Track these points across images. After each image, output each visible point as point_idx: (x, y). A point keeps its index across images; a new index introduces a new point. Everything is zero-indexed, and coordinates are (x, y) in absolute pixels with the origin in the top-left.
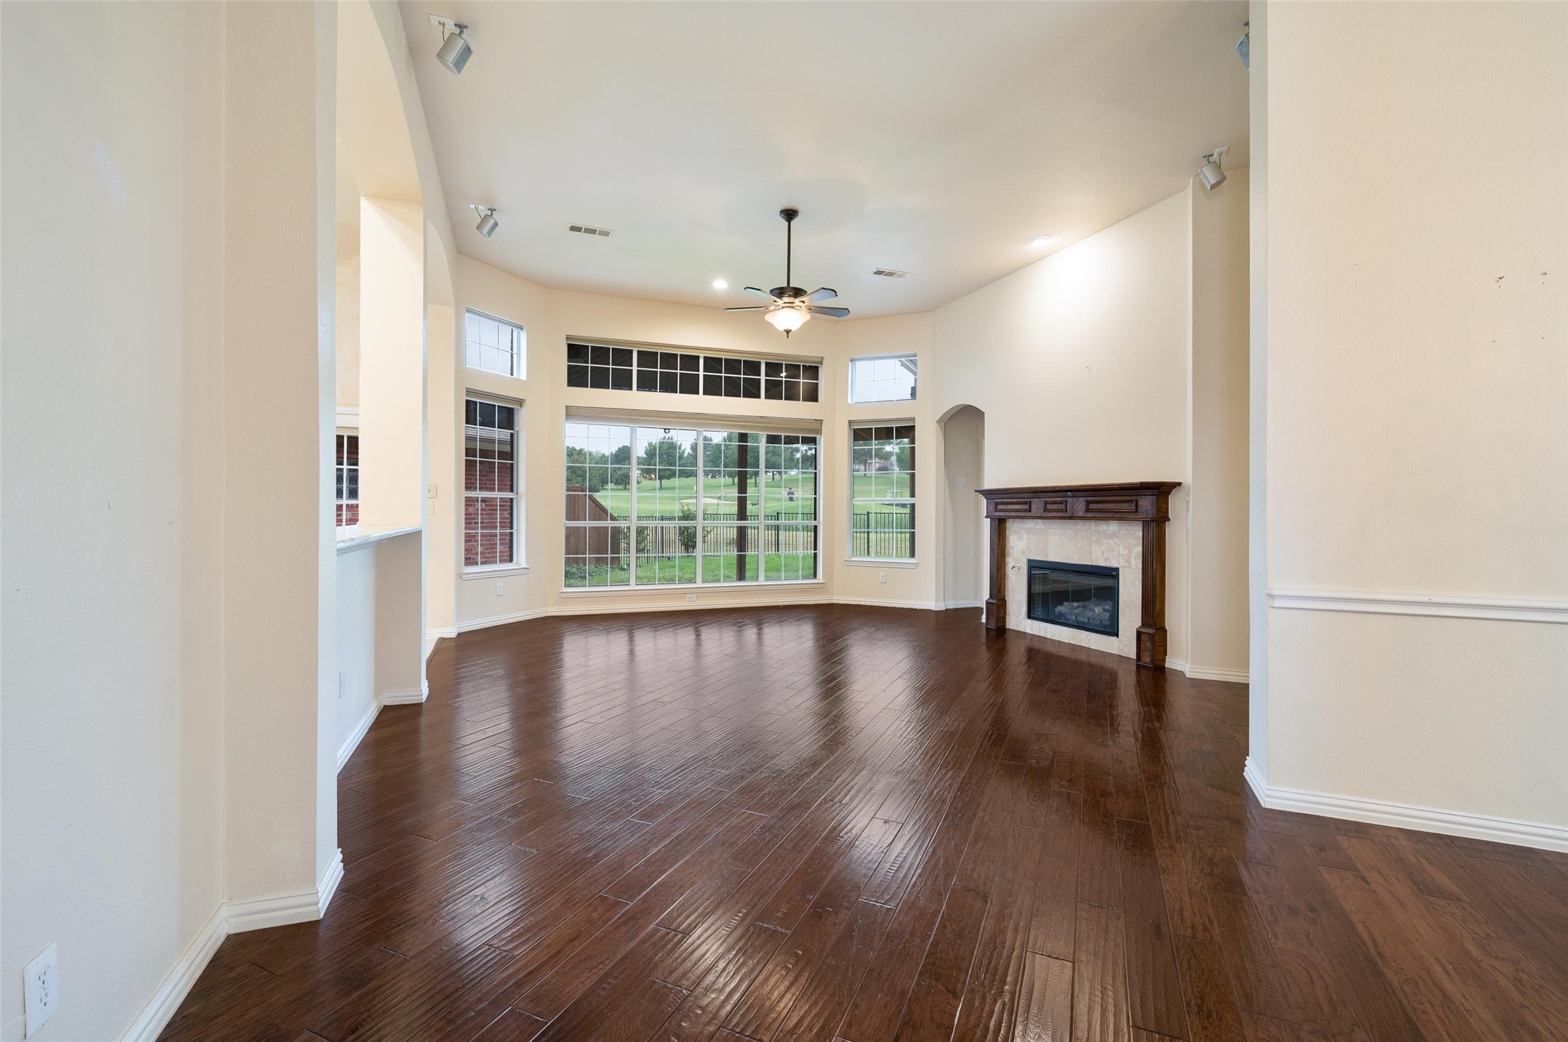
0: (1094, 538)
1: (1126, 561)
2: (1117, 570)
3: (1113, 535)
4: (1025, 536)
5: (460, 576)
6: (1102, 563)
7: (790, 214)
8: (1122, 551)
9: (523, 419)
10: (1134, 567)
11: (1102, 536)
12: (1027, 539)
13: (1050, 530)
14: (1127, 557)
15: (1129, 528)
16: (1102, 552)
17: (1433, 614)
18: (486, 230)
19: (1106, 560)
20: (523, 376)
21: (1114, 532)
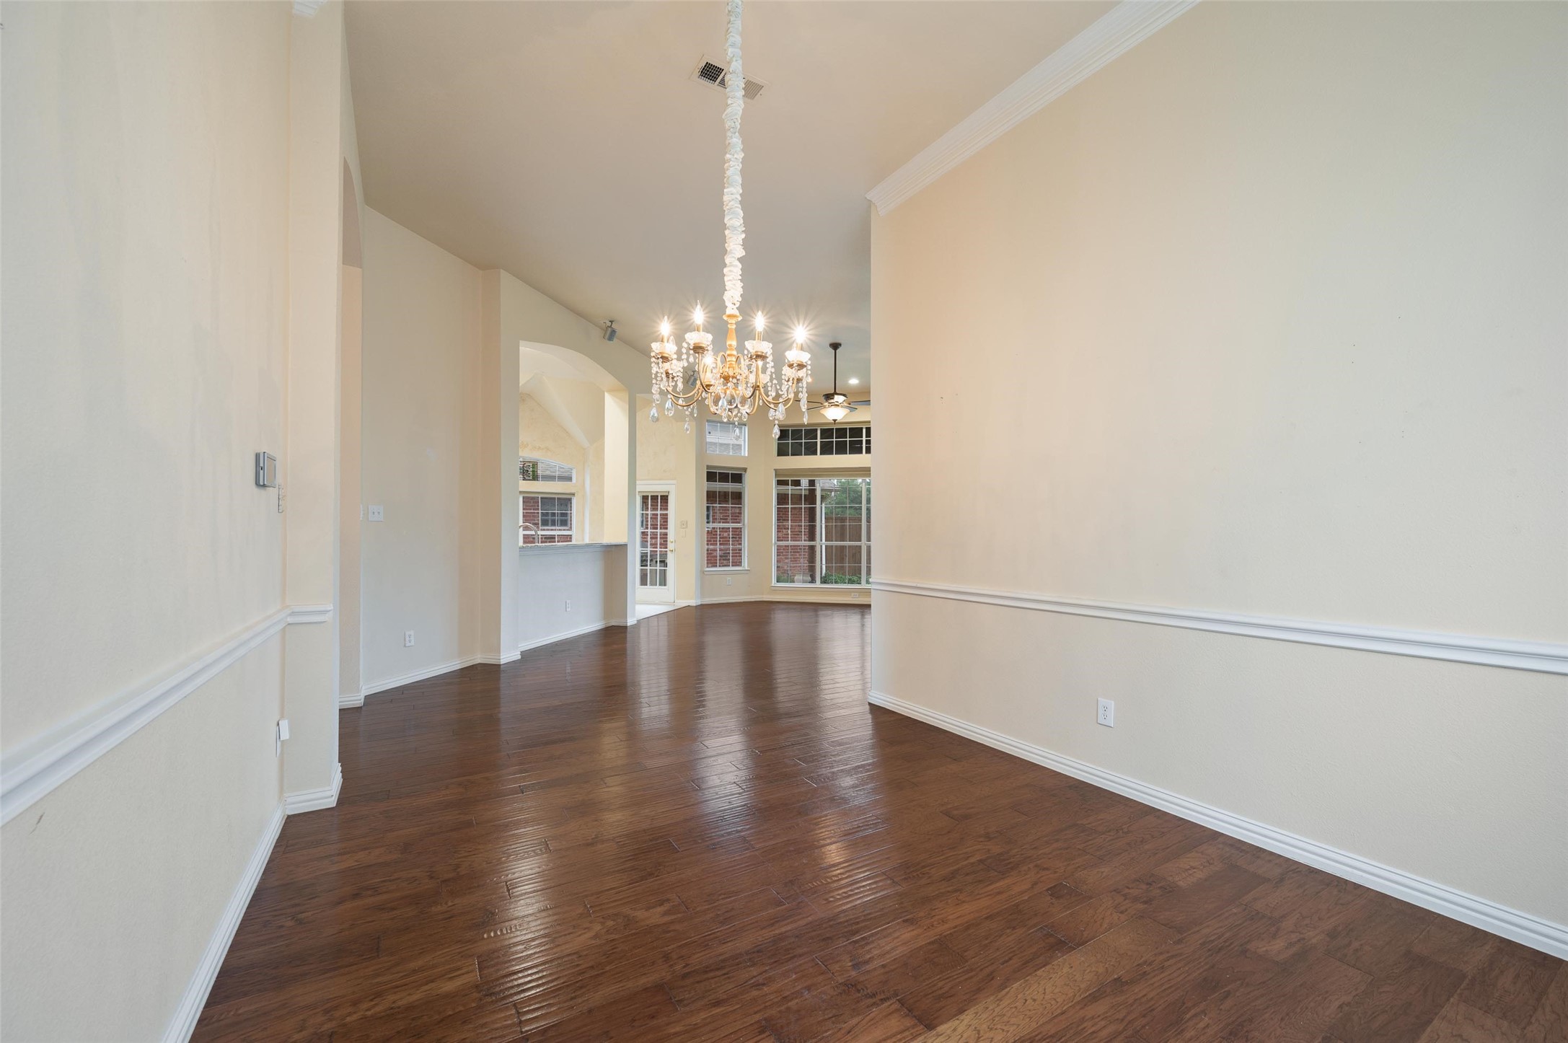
5: (703, 572)
7: (835, 346)
9: (747, 478)
17: (1238, 632)
18: (690, 383)
20: (747, 455)
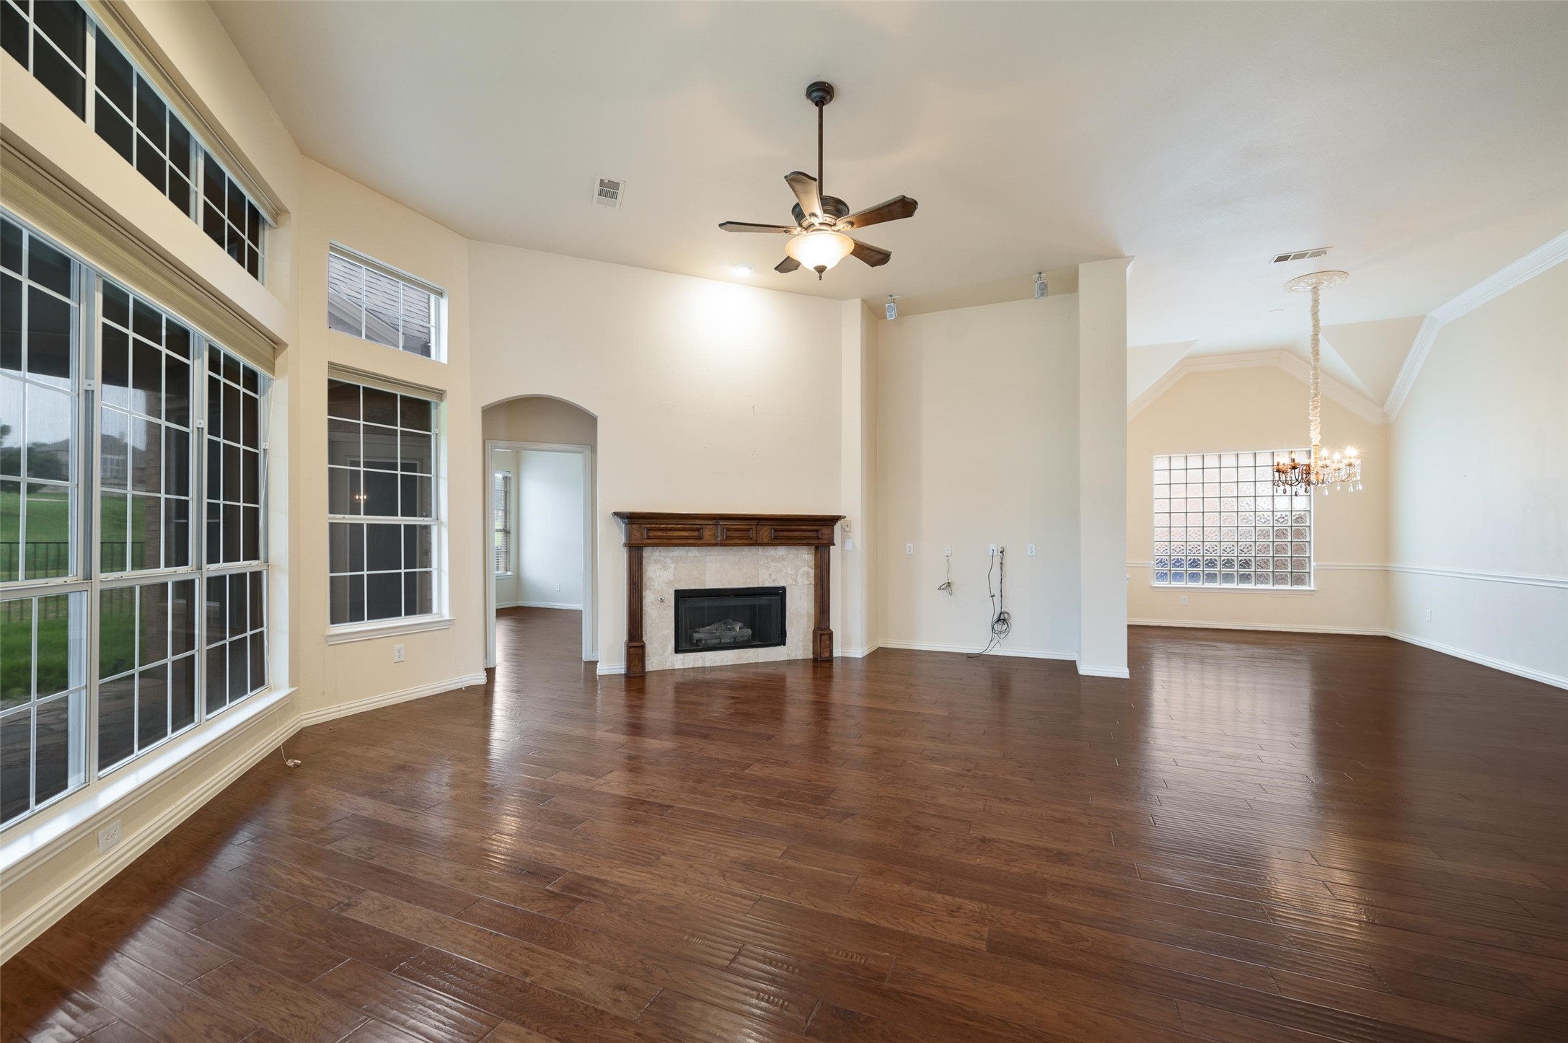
0: (761, 563)
1: (793, 580)
2: (784, 589)
3: (781, 559)
4: (673, 566)
6: (769, 583)
8: (789, 571)
10: (800, 584)
11: (770, 560)
12: (675, 569)
13: (707, 557)
14: (794, 576)
15: (797, 552)
16: (770, 574)
19: (774, 580)
21: (782, 556)
